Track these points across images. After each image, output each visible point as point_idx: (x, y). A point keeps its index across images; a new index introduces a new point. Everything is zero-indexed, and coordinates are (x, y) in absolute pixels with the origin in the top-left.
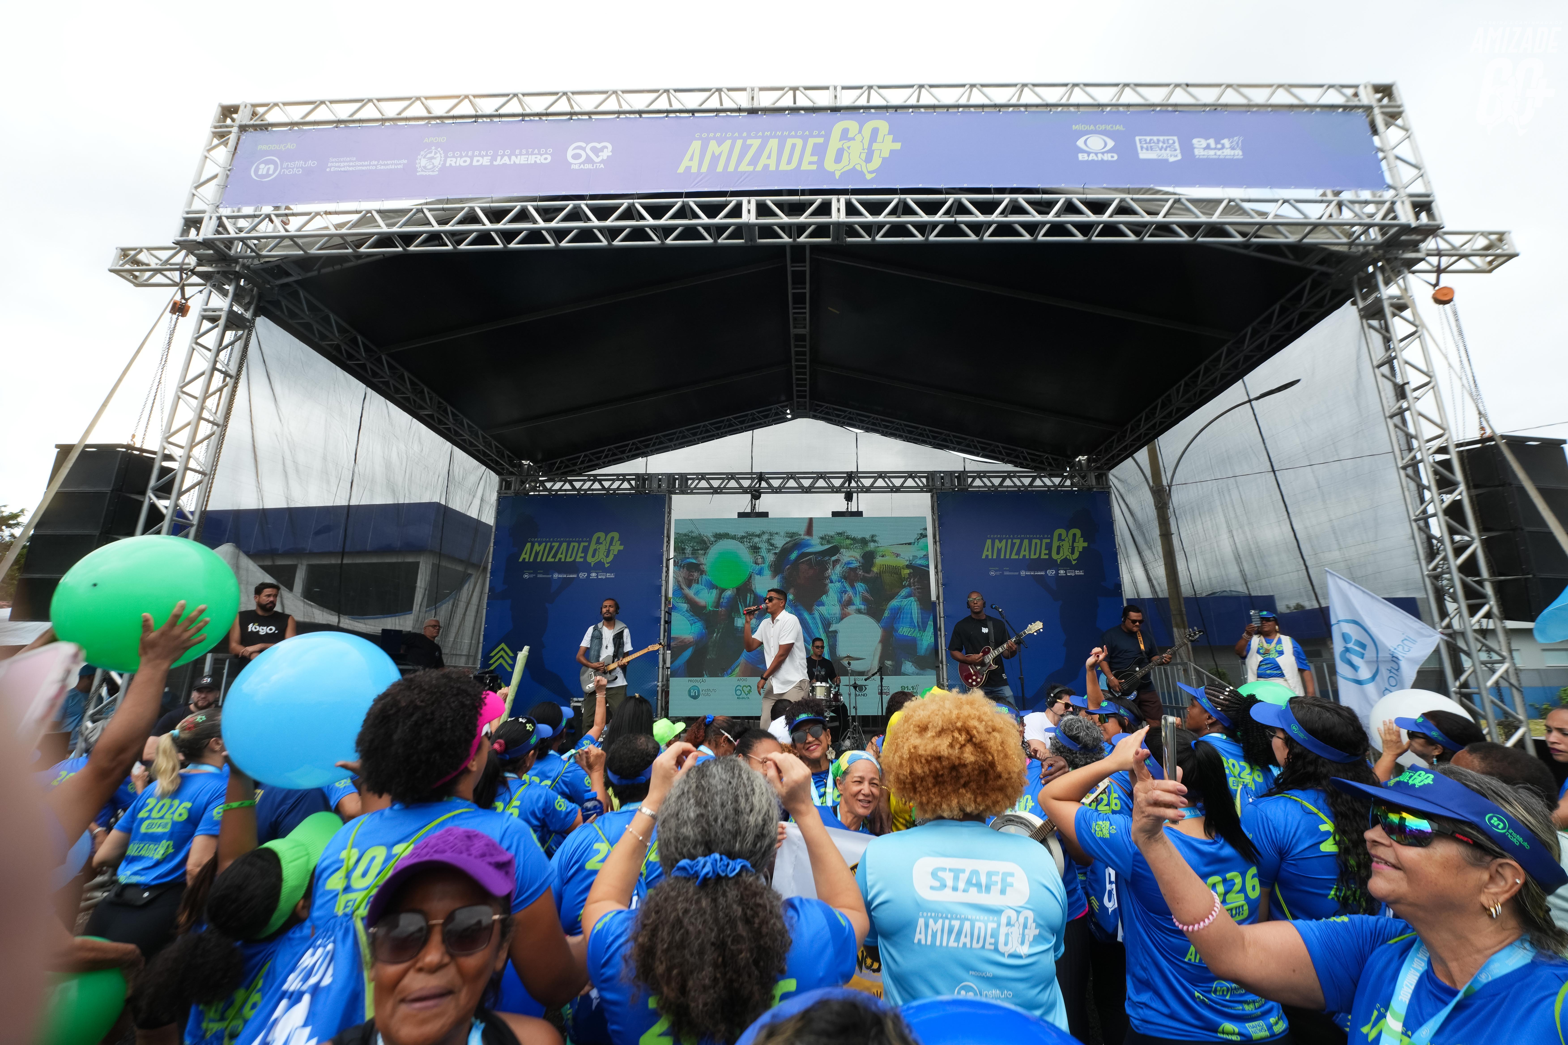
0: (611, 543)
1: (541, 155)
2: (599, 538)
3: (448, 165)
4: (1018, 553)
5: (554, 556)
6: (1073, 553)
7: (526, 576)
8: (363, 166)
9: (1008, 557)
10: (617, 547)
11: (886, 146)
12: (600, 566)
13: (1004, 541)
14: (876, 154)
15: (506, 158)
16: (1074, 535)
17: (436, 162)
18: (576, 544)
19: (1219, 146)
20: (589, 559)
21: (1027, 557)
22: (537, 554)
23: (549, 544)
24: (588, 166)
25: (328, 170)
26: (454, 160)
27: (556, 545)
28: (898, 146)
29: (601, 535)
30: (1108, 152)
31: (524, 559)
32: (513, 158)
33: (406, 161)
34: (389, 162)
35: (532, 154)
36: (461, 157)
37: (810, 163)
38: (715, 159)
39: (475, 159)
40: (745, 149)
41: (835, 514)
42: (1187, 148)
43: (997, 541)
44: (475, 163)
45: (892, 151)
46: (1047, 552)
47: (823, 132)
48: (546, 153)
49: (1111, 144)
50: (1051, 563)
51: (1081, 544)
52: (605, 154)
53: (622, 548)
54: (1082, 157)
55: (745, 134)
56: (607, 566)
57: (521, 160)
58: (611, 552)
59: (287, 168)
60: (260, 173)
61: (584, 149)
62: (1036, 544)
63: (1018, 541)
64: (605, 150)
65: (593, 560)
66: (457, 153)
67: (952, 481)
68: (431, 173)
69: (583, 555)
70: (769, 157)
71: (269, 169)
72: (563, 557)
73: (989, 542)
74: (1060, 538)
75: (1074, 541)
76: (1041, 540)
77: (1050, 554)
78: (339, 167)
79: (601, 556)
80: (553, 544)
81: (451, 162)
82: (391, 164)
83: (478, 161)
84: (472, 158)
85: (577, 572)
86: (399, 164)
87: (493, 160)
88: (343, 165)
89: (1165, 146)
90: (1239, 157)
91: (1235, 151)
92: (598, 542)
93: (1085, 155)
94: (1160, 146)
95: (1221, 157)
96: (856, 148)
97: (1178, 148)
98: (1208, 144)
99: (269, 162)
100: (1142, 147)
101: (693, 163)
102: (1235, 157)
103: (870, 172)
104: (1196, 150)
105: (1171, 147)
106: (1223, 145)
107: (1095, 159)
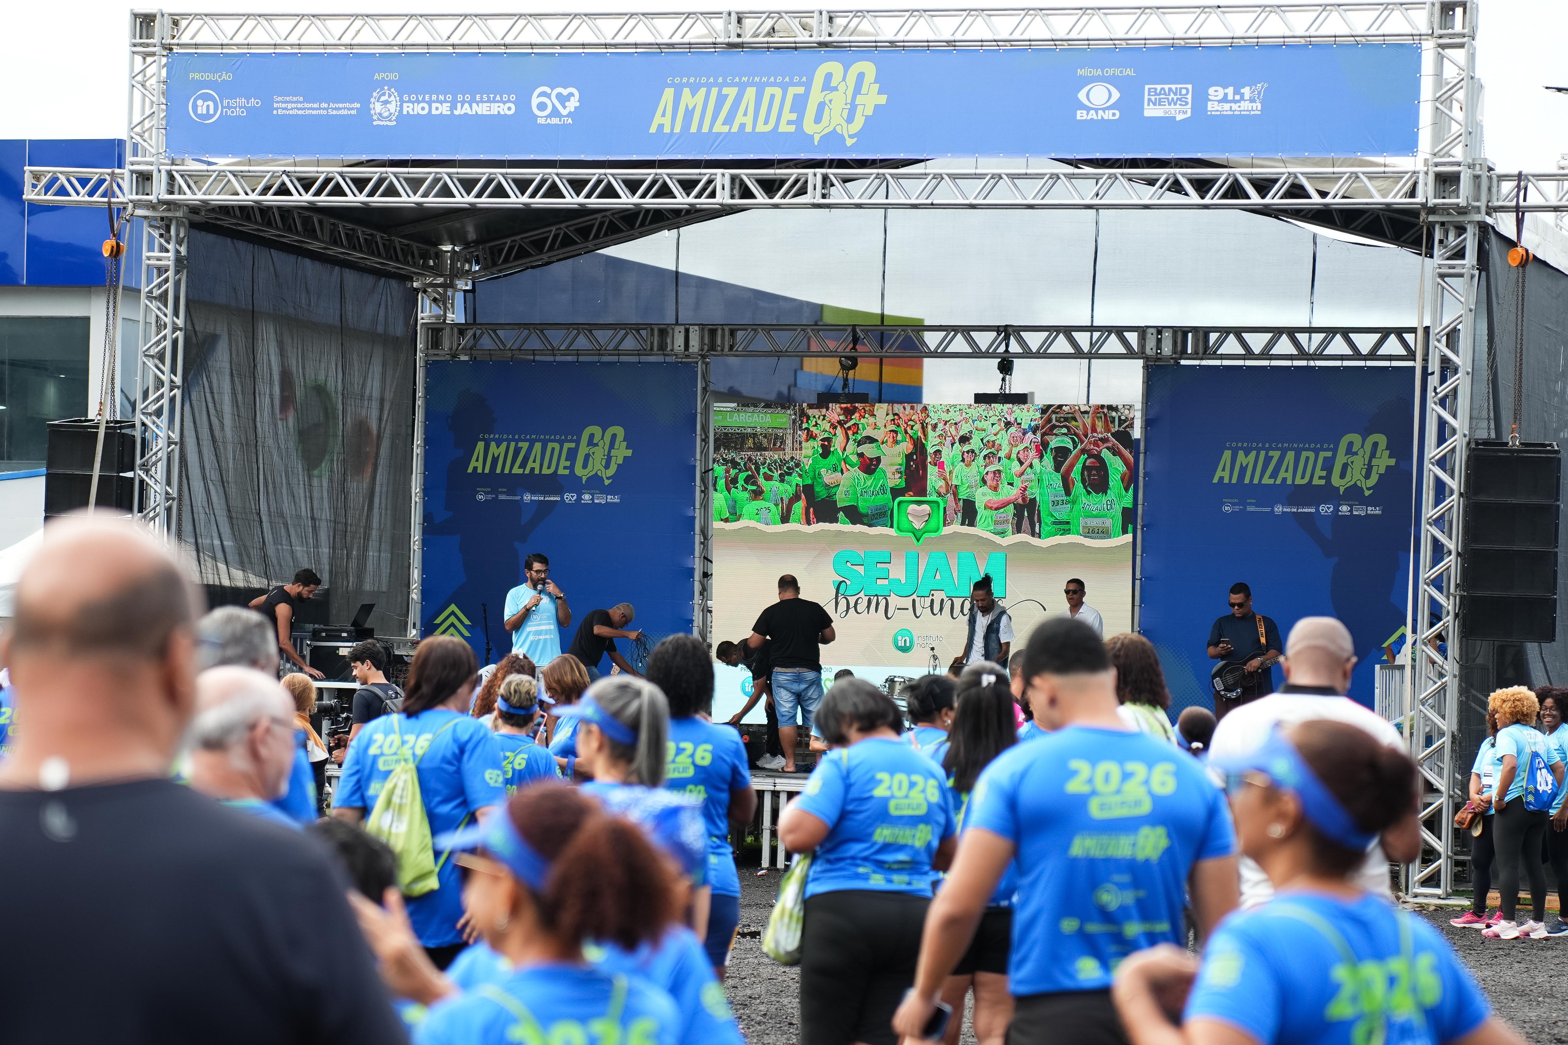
0: (612, 446)
1: (504, 103)
2: (592, 436)
3: (405, 113)
4: (1274, 475)
5: (523, 465)
6: (1367, 476)
7: (480, 497)
8: (312, 109)
9: (1256, 481)
10: (622, 452)
11: (871, 99)
12: (595, 483)
13: (1254, 453)
14: (860, 109)
15: (466, 105)
16: (1375, 445)
18: (557, 446)
19: (1237, 97)
20: (579, 471)
21: (1289, 482)
22: (495, 460)
23: (513, 444)
24: (555, 121)
25: (275, 112)
26: (411, 105)
27: (525, 445)
28: (883, 99)
29: (596, 430)
30: (1109, 108)
31: (475, 468)
32: (474, 105)
33: (358, 105)
34: (341, 105)
35: (494, 101)
36: (418, 102)
37: (790, 122)
38: (689, 115)
39: (434, 105)
40: (721, 100)
41: (981, 398)
42: (1201, 100)
43: (1241, 453)
44: (434, 112)
45: (876, 107)
46: (1324, 473)
47: (804, 79)
48: (509, 101)
49: (1116, 95)
50: (1328, 493)
51: (1383, 462)
52: (573, 104)
53: (629, 453)
54: (1081, 115)
55: (720, 80)
56: (607, 482)
57: (482, 109)
58: (613, 459)
59: (229, 107)
60: (199, 112)
61: (548, 96)
62: (1307, 458)
63: (1276, 454)
64: (572, 98)
65: (586, 472)
66: (413, 97)
69: (568, 464)
70: (745, 114)
71: (208, 106)
72: (537, 466)
73: (1227, 454)
74: (1350, 449)
75: (1373, 455)
76: (1317, 452)
77: (1328, 478)
78: (286, 109)
79: (596, 466)
80: (520, 444)
81: (407, 108)
82: (344, 108)
83: (437, 109)
84: (430, 103)
85: (560, 491)
86: (353, 109)
87: (453, 107)
88: (290, 107)
89: (1175, 98)
90: (1257, 112)
91: (1254, 104)
92: (591, 443)
93: (1085, 112)
94: (1170, 98)
95: (1236, 113)
96: (839, 101)
97: (1190, 101)
98: (1226, 95)
99: (206, 98)
100: (1149, 100)
101: (667, 121)
102: (1252, 113)
103: (851, 136)
104: (1209, 103)
105: (1182, 100)
106: (1242, 95)
107: (1095, 118)
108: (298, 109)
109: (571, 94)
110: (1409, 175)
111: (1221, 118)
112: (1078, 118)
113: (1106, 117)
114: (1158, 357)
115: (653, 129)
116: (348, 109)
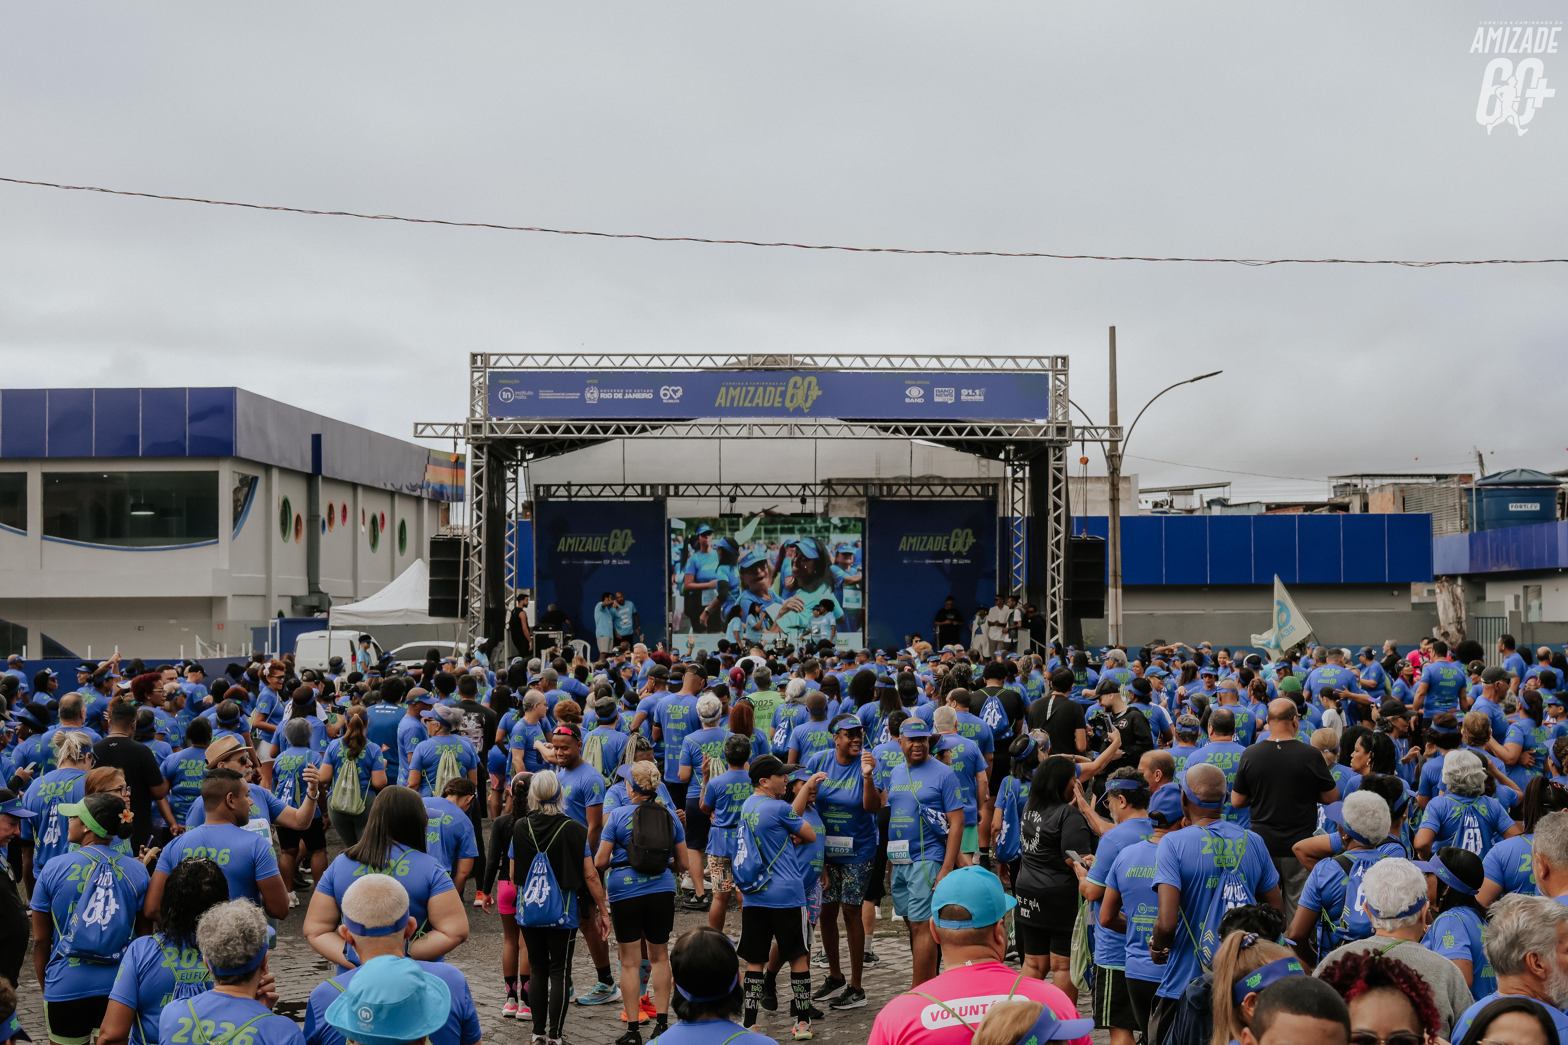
0: (626, 538)
1: (648, 393)
2: (616, 534)
3: (601, 398)
4: (925, 547)
5: (584, 547)
6: (964, 547)
7: (564, 562)
8: (558, 396)
9: (917, 550)
10: (631, 541)
11: (815, 392)
12: (618, 556)
13: (916, 538)
14: (810, 397)
15: (630, 394)
16: (967, 533)
18: (599, 539)
19: (974, 394)
20: (610, 549)
21: (931, 550)
22: (570, 545)
23: (579, 538)
24: (671, 401)
25: (540, 398)
26: (604, 394)
27: (584, 539)
28: (820, 393)
29: (618, 531)
30: (920, 398)
31: (561, 550)
32: (634, 394)
33: (579, 395)
34: (571, 394)
35: (643, 393)
36: (607, 393)
37: (779, 402)
38: (733, 399)
39: (615, 394)
40: (747, 392)
42: (958, 395)
43: (910, 538)
44: (615, 397)
45: (818, 397)
46: (946, 546)
48: (650, 393)
49: (922, 392)
50: (948, 554)
51: (971, 540)
52: (680, 394)
53: (634, 541)
54: (907, 400)
56: (624, 555)
57: (637, 396)
58: (626, 544)
59: (518, 395)
60: (504, 397)
61: (668, 390)
62: (939, 540)
63: (925, 538)
65: (613, 550)
66: (605, 391)
67: (881, 491)
69: (605, 547)
70: (759, 398)
71: (508, 395)
72: (590, 548)
73: (904, 538)
74: (957, 536)
75: (966, 538)
76: (943, 537)
77: (948, 548)
79: (618, 548)
80: (582, 539)
81: (603, 396)
82: (573, 396)
84: (613, 394)
85: (602, 559)
87: (624, 396)
88: (546, 395)
89: (947, 394)
90: (982, 401)
91: (981, 397)
92: (616, 537)
93: (909, 400)
94: (945, 394)
95: (974, 401)
96: (800, 393)
97: (953, 395)
98: (969, 393)
99: (507, 391)
100: (936, 394)
101: (723, 402)
102: (980, 401)
103: (807, 408)
104: (962, 396)
105: (951, 395)
106: (976, 393)
107: (913, 402)
108: (551, 396)
109: (679, 390)
110: (1044, 427)
111: (967, 402)
113: (917, 402)
114: (873, 497)
116: (575, 396)
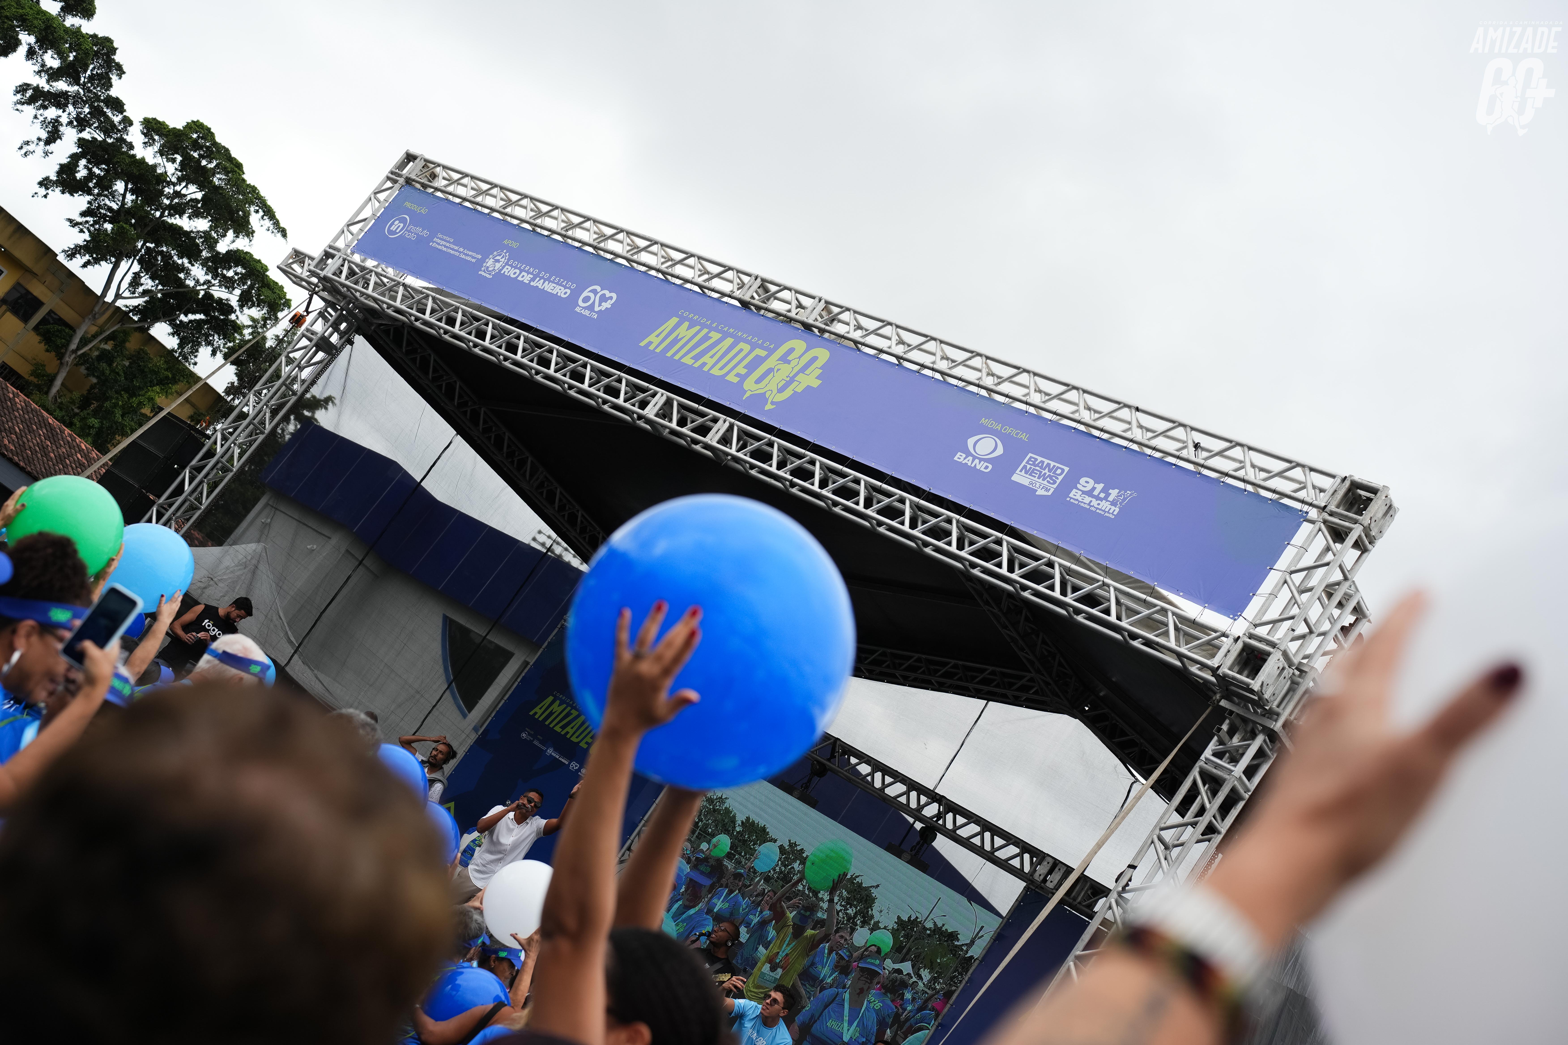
1: (566, 288)
3: (502, 272)
7: (524, 735)
8: (453, 249)
11: (809, 380)
14: (794, 385)
15: (542, 281)
17: (498, 265)
19: (1102, 495)
22: (551, 714)
24: (587, 313)
25: (431, 244)
26: (510, 268)
30: (986, 460)
32: (547, 282)
33: (479, 257)
34: (470, 253)
35: (561, 285)
36: (516, 268)
37: (737, 375)
38: (674, 342)
39: (523, 273)
40: (705, 339)
42: (1069, 485)
44: (519, 278)
45: (808, 388)
47: (772, 346)
48: (569, 288)
49: (1000, 452)
54: (960, 457)
55: (714, 325)
57: (549, 287)
59: (409, 231)
60: (392, 228)
61: (596, 294)
64: (609, 301)
66: (516, 263)
68: (488, 276)
69: (590, 741)
70: (713, 356)
71: (399, 227)
78: (439, 244)
81: (507, 270)
82: (470, 256)
83: (523, 276)
84: (521, 272)
85: (571, 758)
86: (475, 258)
87: (533, 280)
88: (442, 243)
89: (1048, 474)
90: (1111, 516)
91: (1113, 508)
93: (964, 456)
94: (1044, 472)
95: (1092, 509)
96: (784, 372)
97: (1058, 481)
98: (1094, 489)
100: (1025, 467)
101: (656, 341)
102: (1107, 514)
103: (772, 403)
104: (1074, 490)
105: (1053, 478)
106: (1108, 495)
107: (969, 464)
108: (445, 246)
109: (611, 298)
110: (1218, 634)
111: (1077, 508)
112: (956, 459)
113: (978, 467)
114: (1040, 886)
115: (642, 344)
